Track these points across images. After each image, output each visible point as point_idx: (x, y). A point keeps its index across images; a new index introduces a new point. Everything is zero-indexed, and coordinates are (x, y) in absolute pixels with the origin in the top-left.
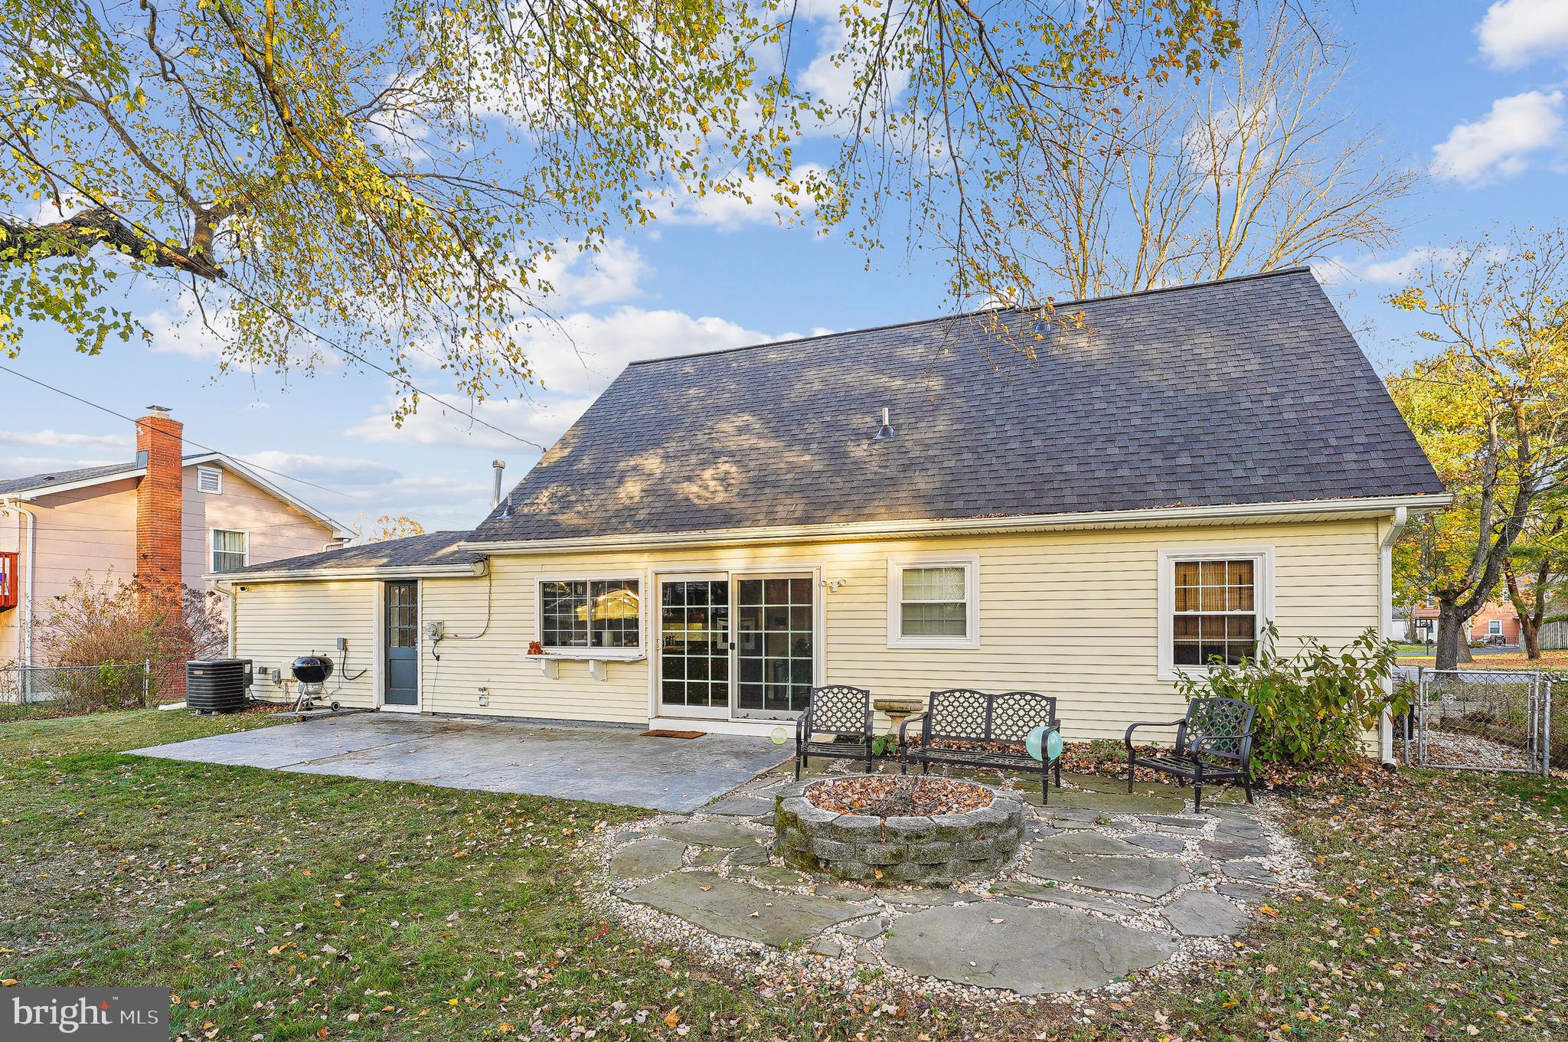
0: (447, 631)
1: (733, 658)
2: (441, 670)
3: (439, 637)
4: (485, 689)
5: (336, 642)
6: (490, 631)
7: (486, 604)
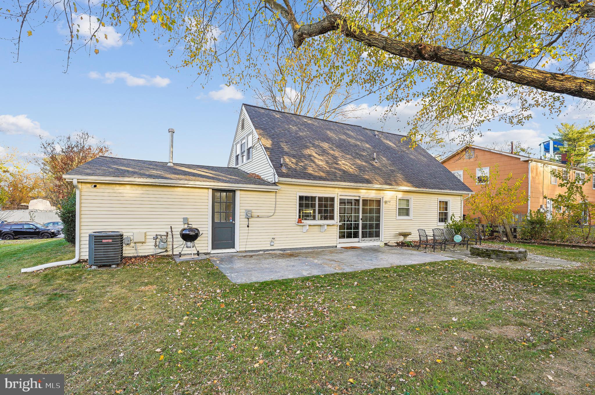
0: (253, 214)
1: (361, 222)
2: (250, 231)
3: (249, 216)
4: (274, 238)
5: (182, 220)
6: (275, 214)
7: (274, 203)
